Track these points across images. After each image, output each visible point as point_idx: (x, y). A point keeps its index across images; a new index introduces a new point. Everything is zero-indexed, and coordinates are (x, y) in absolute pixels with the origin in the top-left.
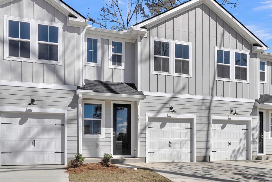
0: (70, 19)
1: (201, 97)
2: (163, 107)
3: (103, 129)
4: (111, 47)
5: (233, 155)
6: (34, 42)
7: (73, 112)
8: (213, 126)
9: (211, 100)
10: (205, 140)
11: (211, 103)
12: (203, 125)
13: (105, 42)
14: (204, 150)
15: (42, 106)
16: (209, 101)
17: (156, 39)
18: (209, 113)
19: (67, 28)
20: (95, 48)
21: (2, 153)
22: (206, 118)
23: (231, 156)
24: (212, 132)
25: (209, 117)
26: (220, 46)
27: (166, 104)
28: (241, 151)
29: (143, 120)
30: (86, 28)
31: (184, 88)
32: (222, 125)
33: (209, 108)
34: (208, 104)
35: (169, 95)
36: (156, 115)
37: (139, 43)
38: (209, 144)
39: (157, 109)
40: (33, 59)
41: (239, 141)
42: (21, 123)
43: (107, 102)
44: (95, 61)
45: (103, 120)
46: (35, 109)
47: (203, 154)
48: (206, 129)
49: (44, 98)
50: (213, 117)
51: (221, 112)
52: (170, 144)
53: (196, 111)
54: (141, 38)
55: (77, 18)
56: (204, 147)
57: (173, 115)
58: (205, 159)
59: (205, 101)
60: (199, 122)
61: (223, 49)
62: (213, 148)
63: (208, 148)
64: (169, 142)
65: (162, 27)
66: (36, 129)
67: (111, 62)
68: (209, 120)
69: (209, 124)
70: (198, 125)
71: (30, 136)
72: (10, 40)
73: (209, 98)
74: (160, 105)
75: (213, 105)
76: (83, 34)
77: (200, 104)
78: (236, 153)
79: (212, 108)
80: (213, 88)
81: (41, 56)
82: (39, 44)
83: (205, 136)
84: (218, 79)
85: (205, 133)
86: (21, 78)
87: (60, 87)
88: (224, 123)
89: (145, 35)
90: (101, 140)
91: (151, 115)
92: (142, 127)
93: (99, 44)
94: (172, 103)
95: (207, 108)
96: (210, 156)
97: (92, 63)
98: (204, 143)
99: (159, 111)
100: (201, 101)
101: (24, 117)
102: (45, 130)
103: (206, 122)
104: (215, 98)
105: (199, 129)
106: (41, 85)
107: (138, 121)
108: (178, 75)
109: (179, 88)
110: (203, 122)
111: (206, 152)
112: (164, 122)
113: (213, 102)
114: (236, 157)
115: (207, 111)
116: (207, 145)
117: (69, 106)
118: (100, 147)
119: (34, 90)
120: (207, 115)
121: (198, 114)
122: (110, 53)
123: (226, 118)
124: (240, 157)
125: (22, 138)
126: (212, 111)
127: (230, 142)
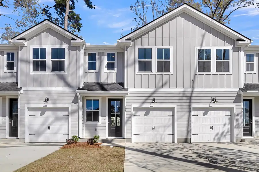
0: (72, 41)
1: (182, 90)
2: (146, 100)
3: (100, 118)
4: (106, 57)
5: (216, 138)
6: (49, 60)
7: (75, 106)
8: (193, 113)
9: (192, 92)
10: (186, 125)
11: (192, 94)
12: (184, 113)
13: (102, 54)
14: (185, 133)
15: (54, 102)
16: (190, 93)
17: (140, 47)
18: (190, 102)
19: (71, 48)
20: (94, 59)
21: (29, 134)
22: (187, 107)
23: (214, 139)
24: (193, 119)
25: (190, 106)
26: (201, 45)
27: (149, 97)
28: (224, 134)
29: (129, 110)
30: (85, 46)
31: (166, 84)
32: (204, 112)
33: (190, 98)
34: (189, 95)
35: (153, 89)
36: (141, 106)
37: (125, 52)
38: (189, 128)
39: (142, 101)
40: (48, 71)
41: (223, 126)
42: (41, 115)
43: (103, 98)
44: (94, 68)
45: (100, 111)
46: (49, 105)
47: (185, 137)
48: (187, 116)
49: (55, 98)
50: (194, 106)
51: (202, 101)
52: (153, 128)
53: (177, 101)
54: (127, 48)
55: (76, 40)
56: (185, 131)
57: (155, 106)
58: (186, 140)
59: (186, 93)
60: (179, 110)
61: (203, 48)
62: (193, 132)
63: (188, 131)
64: (153, 127)
65: (145, 38)
66: (52, 119)
67: (106, 68)
68: (190, 108)
69: (190, 111)
70: (180, 113)
71: (47, 124)
72: (33, 61)
73: (190, 89)
74: (144, 98)
75: (194, 95)
76: (82, 51)
77: (181, 95)
78: (219, 136)
79: (193, 98)
80: (193, 82)
81: (54, 69)
82: (52, 61)
83: (186, 122)
84: (198, 73)
85: (187, 119)
86: (41, 85)
87: (67, 89)
88: (206, 111)
89: (130, 45)
90: (99, 125)
91: (137, 106)
92: (129, 116)
93: (97, 57)
94: (155, 96)
95: (188, 98)
96: (190, 138)
97: (92, 70)
98: (185, 128)
99: (143, 103)
100: (182, 93)
101: (43, 111)
102: (57, 119)
103: (187, 110)
104: (196, 90)
105: (179, 116)
106: (54, 89)
107: (125, 111)
108: (160, 73)
109: (161, 84)
110: (184, 110)
111: (187, 135)
112: (148, 111)
113: (194, 93)
114: (219, 139)
115: (188, 101)
116: (188, 129)
117: (72, 102)
118: (98, 130)
119: (49, 92)
120: (188, 104)
121: (179, 104)
122: (106, 62)
123: (207, 106)
124: (225, 139)
125: (43, 124)
126: (192, 101)
127: (212, 126)
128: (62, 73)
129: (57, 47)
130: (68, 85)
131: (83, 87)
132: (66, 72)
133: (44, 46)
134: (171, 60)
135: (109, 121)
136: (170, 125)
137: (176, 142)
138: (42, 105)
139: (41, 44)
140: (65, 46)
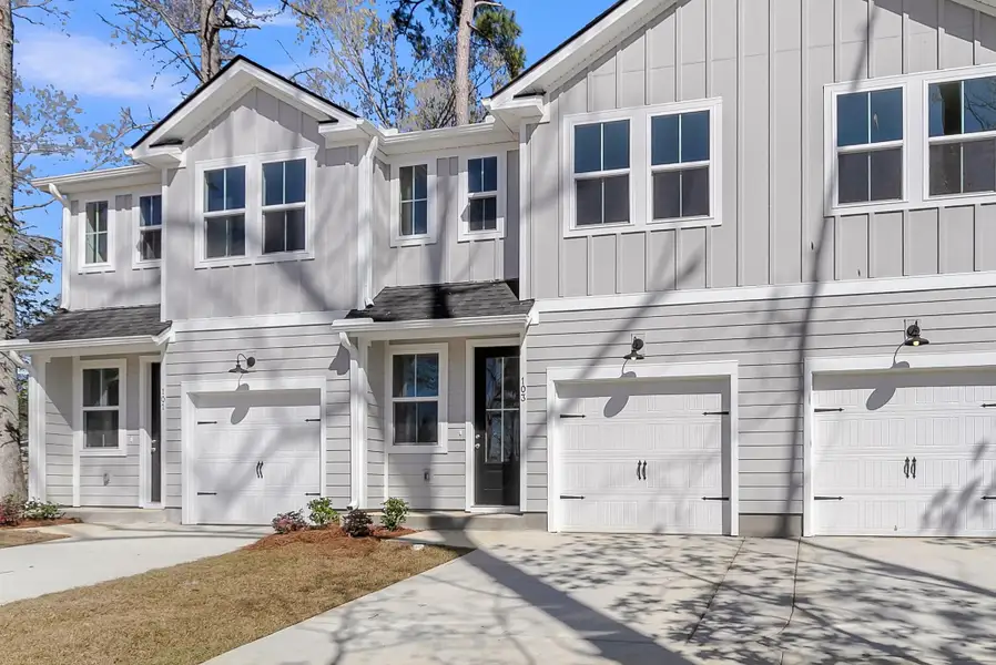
1: (763, 292)
2: (609, 345)
3: (443, 428)
4: (464, 177)
5: (937, 513)
6: (255, 212)
7: (340, 384)
8: (815, 398)
9: (812, 299)
10: (782, 453)
11: (809, 309)
12: (772, 398)
13: (448, 167)
14: (779, 493)
15: (273, 372)
16: (803, 304)
17: (584, 119)
18: (802, 349)
20: (422, 191)
21: (199, 493)
22: (789, 371)
23: (926, 518)
24: (814, 426)
25: (800, 366)
26: (857, 77)
27: (622, 331)
28: (978, 496)
29: (538, 393)
31: (691, 269)
32: (870, 391)
33: (802, 330)
34: (797, 316)
35: (636, 299)
36: (585, 373)
37: (523, 146)
38: (799, 469)
39: (590, 352)
40: (253, 254)
41: (967, 456)
42: (236, 419)
43: (455, 345)
44: (421, 226)
45: (442, 399)
46: (257, 383)
47: (776, 508)
48: (786, 411)
49: (279, 353)
50: (818, 363)
51: (862, 340)
52: (642, 471)
53: (741, 346)
54: (530, 129)
55: (337, 121)
56: (781, 480)
57: (642, 370)
58: (785, 526)
59: (782, 305)
60: (752, 385)
61: (866, 86)
63: (794, 484)
64: (639, 463)
66: (269, 434)
67: (466, 224)
68: (801, 377)
69: (800, 392)
70: (752, 399)
71: (257, 453)
72: (207, 219)
73: (801, 289)
74: (601, 339)
75: (818, 314)
77: (760, 318)
78: (950, 503)
79: (815, 328)
80: (817, 253)
81: (272, 245)
82: (265, 213)
83: (784, 439)
84: (840, 210)
85: (785, 425)
86: (230, 307)
87: (313, 317)
88: (882, 387)
89: (541, 116)
90: (438, 459)
91: (569, 373)
92: (537, 417)
93: (431, 179)
94: (645, 330)
95: (793, 330)
96: (802, 515)
97: (414, 236)
98: (780, 466)
99: (597, 360)
100: (765, 306)
101: (240, 402)
102: (288, 435)
103: (789, 384)
104: (829, 288)
105: (753, 412)
106: (272, 320)
107: (521, 397)
108: (666, 224)
109: (669, 274)
110: (771, 384)
111: (789, 500)
112: (618, 395)
113: (821, 302)
114: (951, 520)
115: (793, 343)
116: (791, 472)
117: (331, 368)
118: (435, 480)
119: (256, 334)
120: (791, 357)
121: (752, 358)
122: (463, 197)
123: (882, 362)
124: (979, 520)
125: (241, 457)
126: (813, 342)
127: (914, 460)
128: (298, 255)
129: (282, 156)
130: (318, 302)
131: (370, 306)
132: (310, 250)
133: (238, 162)
134: (715, 164)
135: (477, 441)
136: (714, 455)
137: (735, 531)
138: (231, 384)
139: (229, 154)
140: (308, 152)
